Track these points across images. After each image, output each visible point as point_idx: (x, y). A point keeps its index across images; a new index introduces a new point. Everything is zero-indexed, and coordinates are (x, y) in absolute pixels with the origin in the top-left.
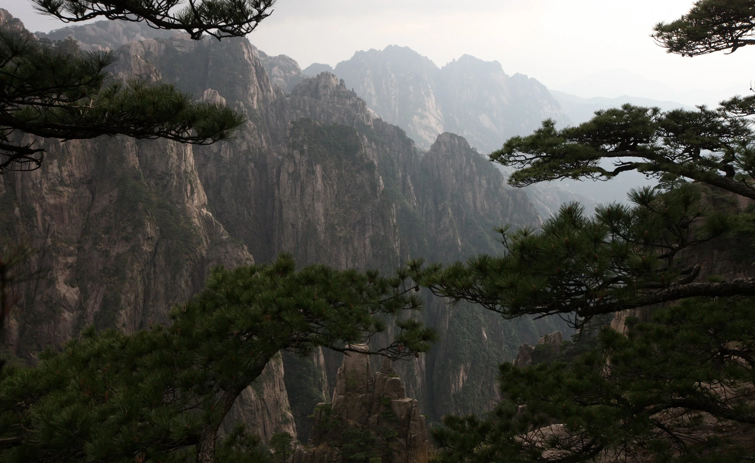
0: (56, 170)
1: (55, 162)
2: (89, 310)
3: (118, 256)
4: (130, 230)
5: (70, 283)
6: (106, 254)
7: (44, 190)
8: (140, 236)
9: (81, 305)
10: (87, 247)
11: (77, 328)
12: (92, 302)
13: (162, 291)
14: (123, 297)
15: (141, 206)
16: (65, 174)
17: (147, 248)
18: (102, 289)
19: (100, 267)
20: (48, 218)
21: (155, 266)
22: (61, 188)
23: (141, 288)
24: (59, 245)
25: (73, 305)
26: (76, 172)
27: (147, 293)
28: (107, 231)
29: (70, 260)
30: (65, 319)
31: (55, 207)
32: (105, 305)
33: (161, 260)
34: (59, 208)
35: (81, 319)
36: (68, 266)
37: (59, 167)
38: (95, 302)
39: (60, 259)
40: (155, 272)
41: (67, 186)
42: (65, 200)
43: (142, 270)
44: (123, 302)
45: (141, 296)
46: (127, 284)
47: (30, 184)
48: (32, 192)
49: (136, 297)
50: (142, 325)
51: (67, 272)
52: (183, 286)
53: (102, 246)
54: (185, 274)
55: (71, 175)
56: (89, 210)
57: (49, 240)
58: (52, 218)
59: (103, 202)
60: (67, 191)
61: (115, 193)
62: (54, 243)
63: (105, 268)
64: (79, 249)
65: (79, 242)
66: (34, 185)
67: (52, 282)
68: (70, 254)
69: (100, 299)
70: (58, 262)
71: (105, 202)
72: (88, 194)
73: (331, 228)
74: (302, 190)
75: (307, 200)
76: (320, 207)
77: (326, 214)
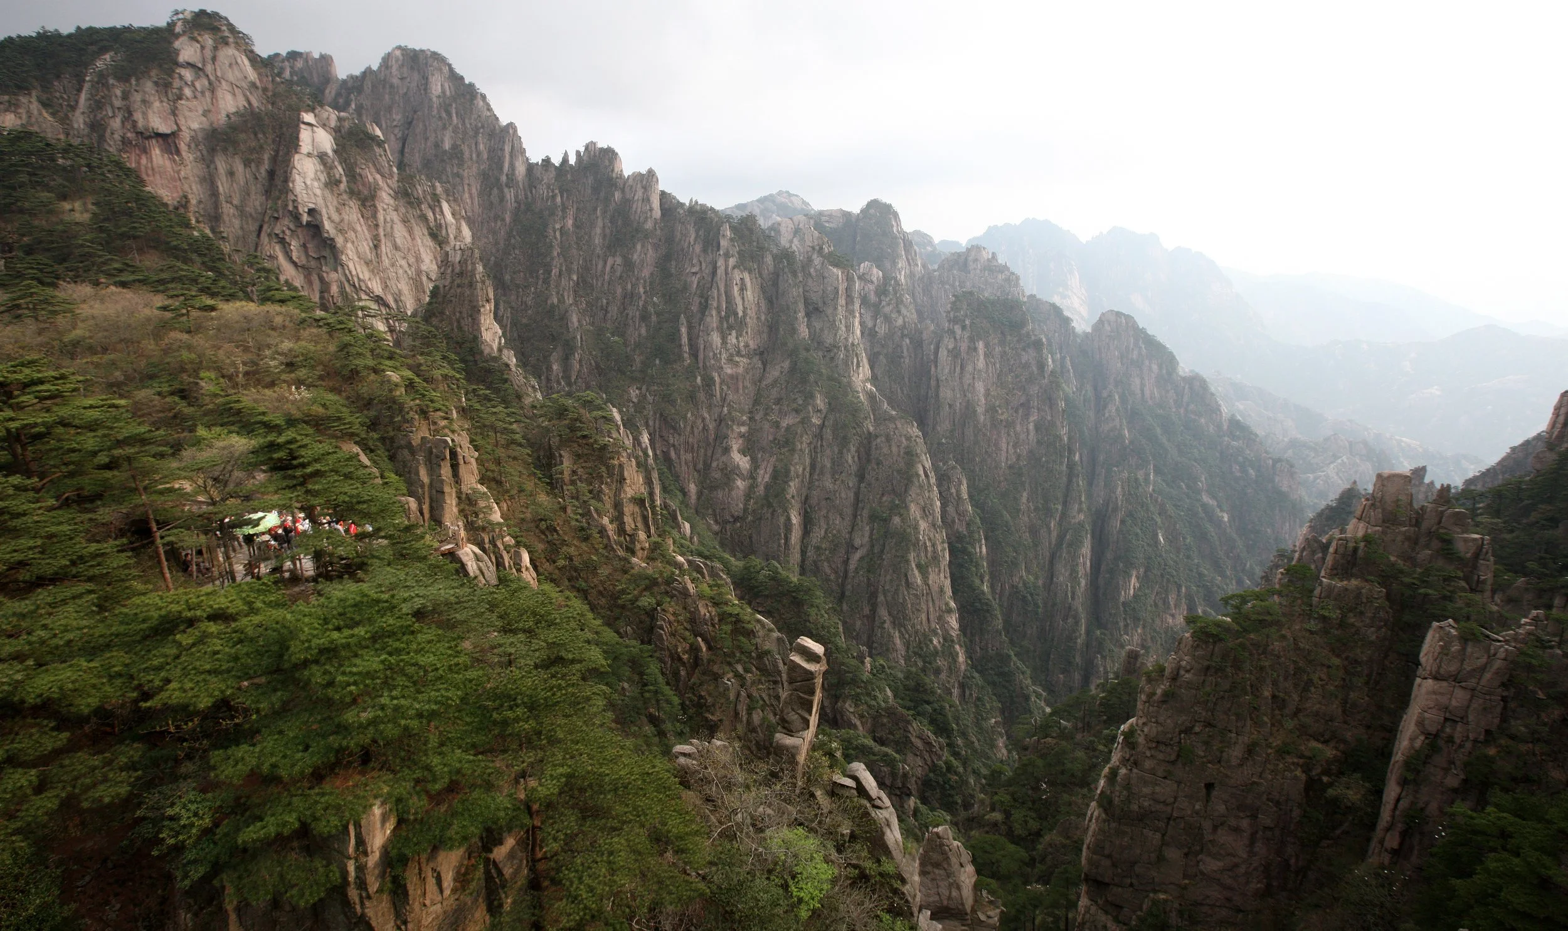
0: (734, 341)
1: (734, 333)
2: (759, 480)
3: (788, 428)
4: (800, 402)
5: (743, 452)
6: (777, 425)
7: (723, 361)
8: (810, 408)
9: (752, 476)
10: (757, 417)
11: (748, 496)
12: (762, 472)
13: (829, 465)
14: (792, 469)
15: (812, 378)
16: (742, 344)
17: (816, 421)
18: (773, 459)
19: (771, 438)
20: (725, 388)
21: (822, 440)
22: (737, 359)
23: (808, 461)
24: (734, 414)
25: (745, 473)
26: (751, 343)
27: (813, 466)
28: (778, 401)
29: (743, 429)
30: (738, 487)
31: (732, 377)
32: (775, 475)
33: (828, 434)
34: (734, 378)
35: (752, 488)
36: (741, 435)
37: (737, 338)
38: (766, 472)
39: (735, 427)
40: (822, 446)
41: (742, 356)
42: (741, 370)
43: (811, 443)
44: (792, 473)
45: (808, 469)
46: (796, 456)
47: (711, 354)
48: (713, 362)
49: (804, 469)
50: (807, 498)
51: (740, 441)
52: (850, 461)
53: (773, 417)
54: (853, 449)
55: (747, 346)
56: (760, 381)
57: (725, 409)
58: (729, 388)
59: (774, 373)
60: (743, 361)
61: (786, 364)
62: (730, 413)
63: (775, 439)
64: (750, 419)
65: (751, 412)
66: (715, 354)
67: (727, 450)
68: (743, 424)
69: (770, 470)
70: (733, 430)
71: (776, 374)
72: (760, 365)
73: (991, 410)
74: (962, 368)
75: (967, 379)
76: (980, 387)
77: (987, 394)
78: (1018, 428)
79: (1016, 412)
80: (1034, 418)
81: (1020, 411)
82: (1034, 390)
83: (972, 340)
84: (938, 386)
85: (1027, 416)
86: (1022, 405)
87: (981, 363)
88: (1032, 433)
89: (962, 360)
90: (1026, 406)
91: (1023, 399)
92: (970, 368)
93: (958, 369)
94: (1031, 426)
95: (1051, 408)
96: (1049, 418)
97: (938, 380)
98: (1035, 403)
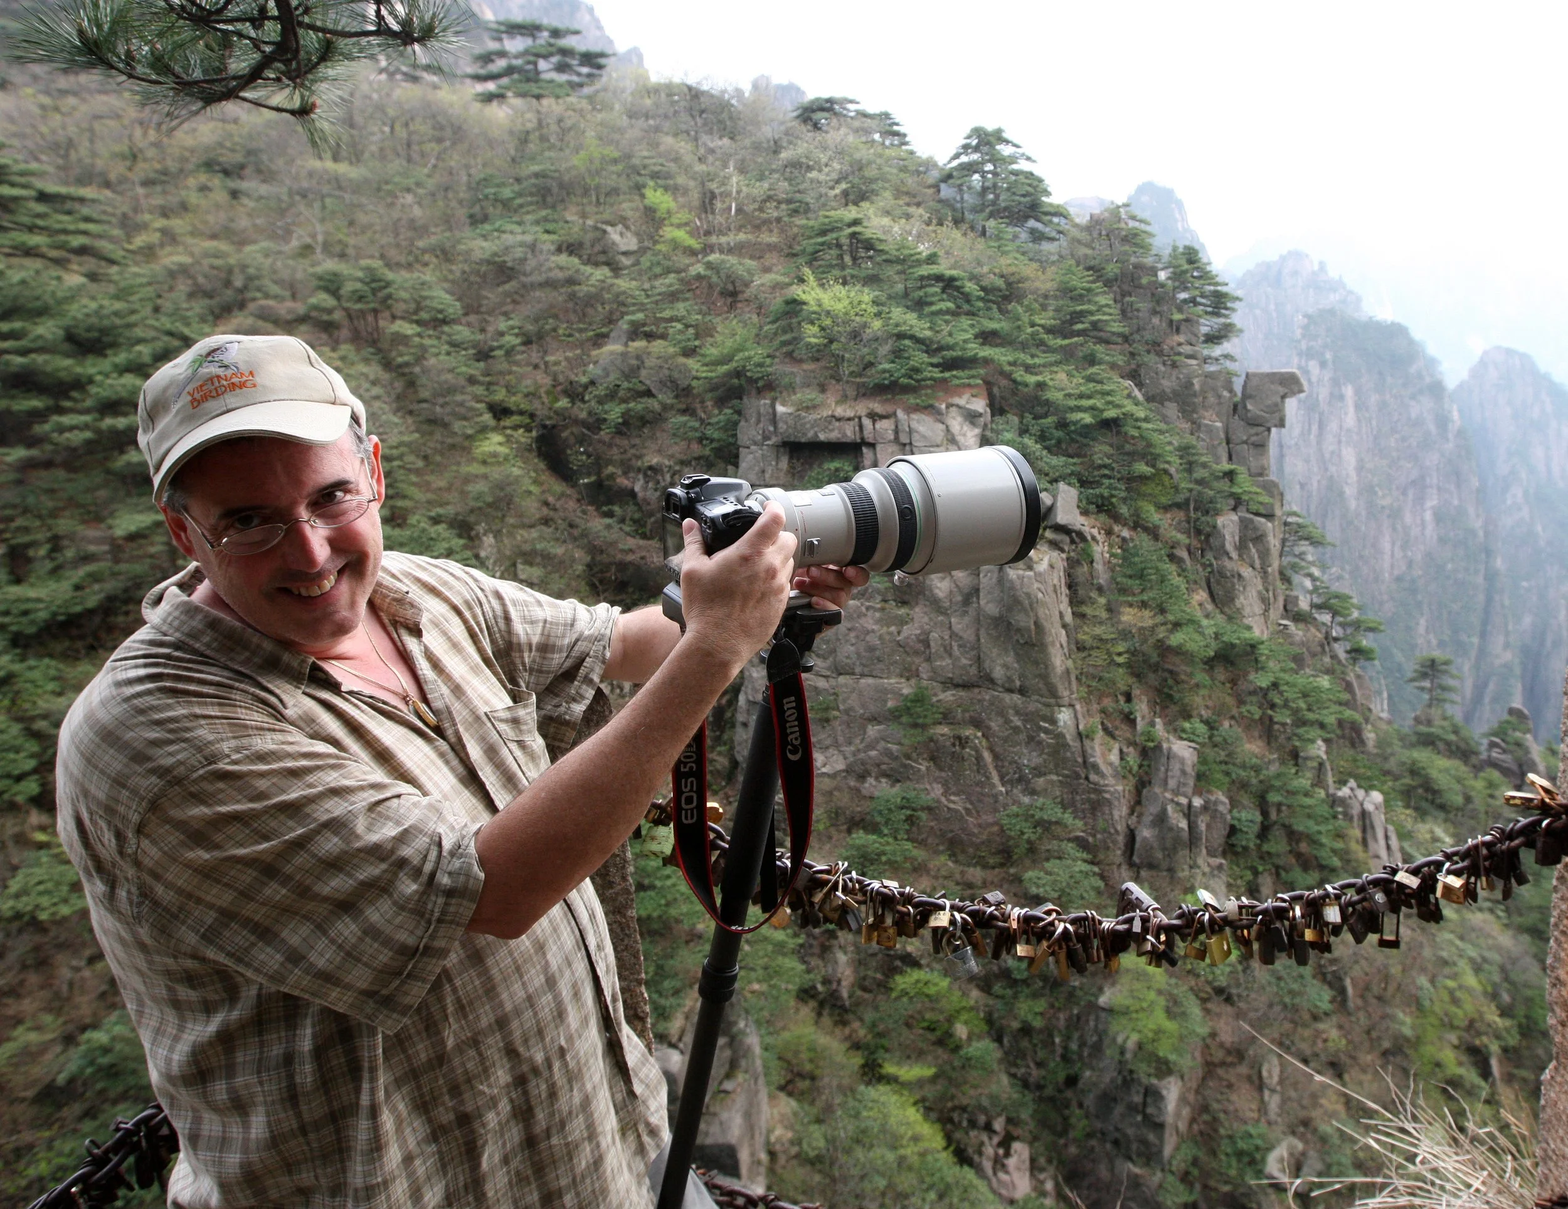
73: (1367, 491)
74: (1321, 426)
75: (1329, 445)
76: (1349, 457)
77: (1360, 468)
78: (1408, 519)
79: (1404, 493)
80: (1432, 502)
81: (1411, 493)
82: (1432, 459)
83: (1336, 382)
84: (1281, 457)
85: (1420, 500)
86: (1413, 482)
87: (1350, 420)
88: (1430, 529)
89: (1321, 414)
90: (1419, 484)
91: (1415, 474)
92: (1333, 426)
93: (1315, 428)
94: (1428, 516)
95: (1458, 486)
96: (1456, 502)
97: (1281, 446)
98: (1433, 480)
